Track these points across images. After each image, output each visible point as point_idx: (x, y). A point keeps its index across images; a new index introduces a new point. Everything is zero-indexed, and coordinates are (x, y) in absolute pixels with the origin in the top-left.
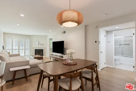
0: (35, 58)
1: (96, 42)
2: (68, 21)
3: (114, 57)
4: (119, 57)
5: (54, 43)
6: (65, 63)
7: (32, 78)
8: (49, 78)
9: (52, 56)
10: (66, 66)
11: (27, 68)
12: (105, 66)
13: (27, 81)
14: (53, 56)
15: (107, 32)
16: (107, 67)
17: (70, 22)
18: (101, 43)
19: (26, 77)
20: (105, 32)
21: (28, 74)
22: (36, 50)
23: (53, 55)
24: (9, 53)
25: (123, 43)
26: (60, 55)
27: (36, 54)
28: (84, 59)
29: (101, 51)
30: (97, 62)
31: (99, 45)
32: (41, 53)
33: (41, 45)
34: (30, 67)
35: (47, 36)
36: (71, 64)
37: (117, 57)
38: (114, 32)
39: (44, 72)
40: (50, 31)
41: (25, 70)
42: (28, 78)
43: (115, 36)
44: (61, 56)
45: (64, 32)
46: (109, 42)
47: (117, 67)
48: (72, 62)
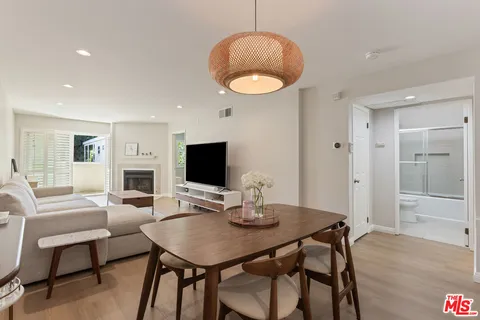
0: (126, 201)
1: (338, 146)
2: (249, 72)
3: (401, 198)
4: (414, 197)
5: (191, 149)
6: (237, 221)
7: (116, 271)
8: (180, 273)
9: (185, 194)
10: (242, 231)
11: (101, 236)
12: (369, 227)
13: (100, 282)
14: (188, 194)
15: (375, 113)
16: (374, 233)
17: (255, 77)
18: (355, 149)
19: (95, 269)
20: (368, 111)
21: (102, 259)
22: (127, 173)
23: (187, 190)
24: (33, 185)
25: (425, 149)
26: (212, 189)
27: (127, 188)
28: (296, 203)
29: (356, 177)
30: (346, 217)
31: (350, 156)
32: (147, 184)
33: (145, 156)
34: (109, 234)
35: (166, 124)
36: (256, 223)
37: (409, 198)
38: (397, 114)
39: (163, 251)
40: (179, 107)
41: (92, 245)
42: (102, 274)
43: (401, 127)
44: (218, 193)
45: (227, 110)
46: (383, 146)
47: (407, 232)
48: (261, 216)
